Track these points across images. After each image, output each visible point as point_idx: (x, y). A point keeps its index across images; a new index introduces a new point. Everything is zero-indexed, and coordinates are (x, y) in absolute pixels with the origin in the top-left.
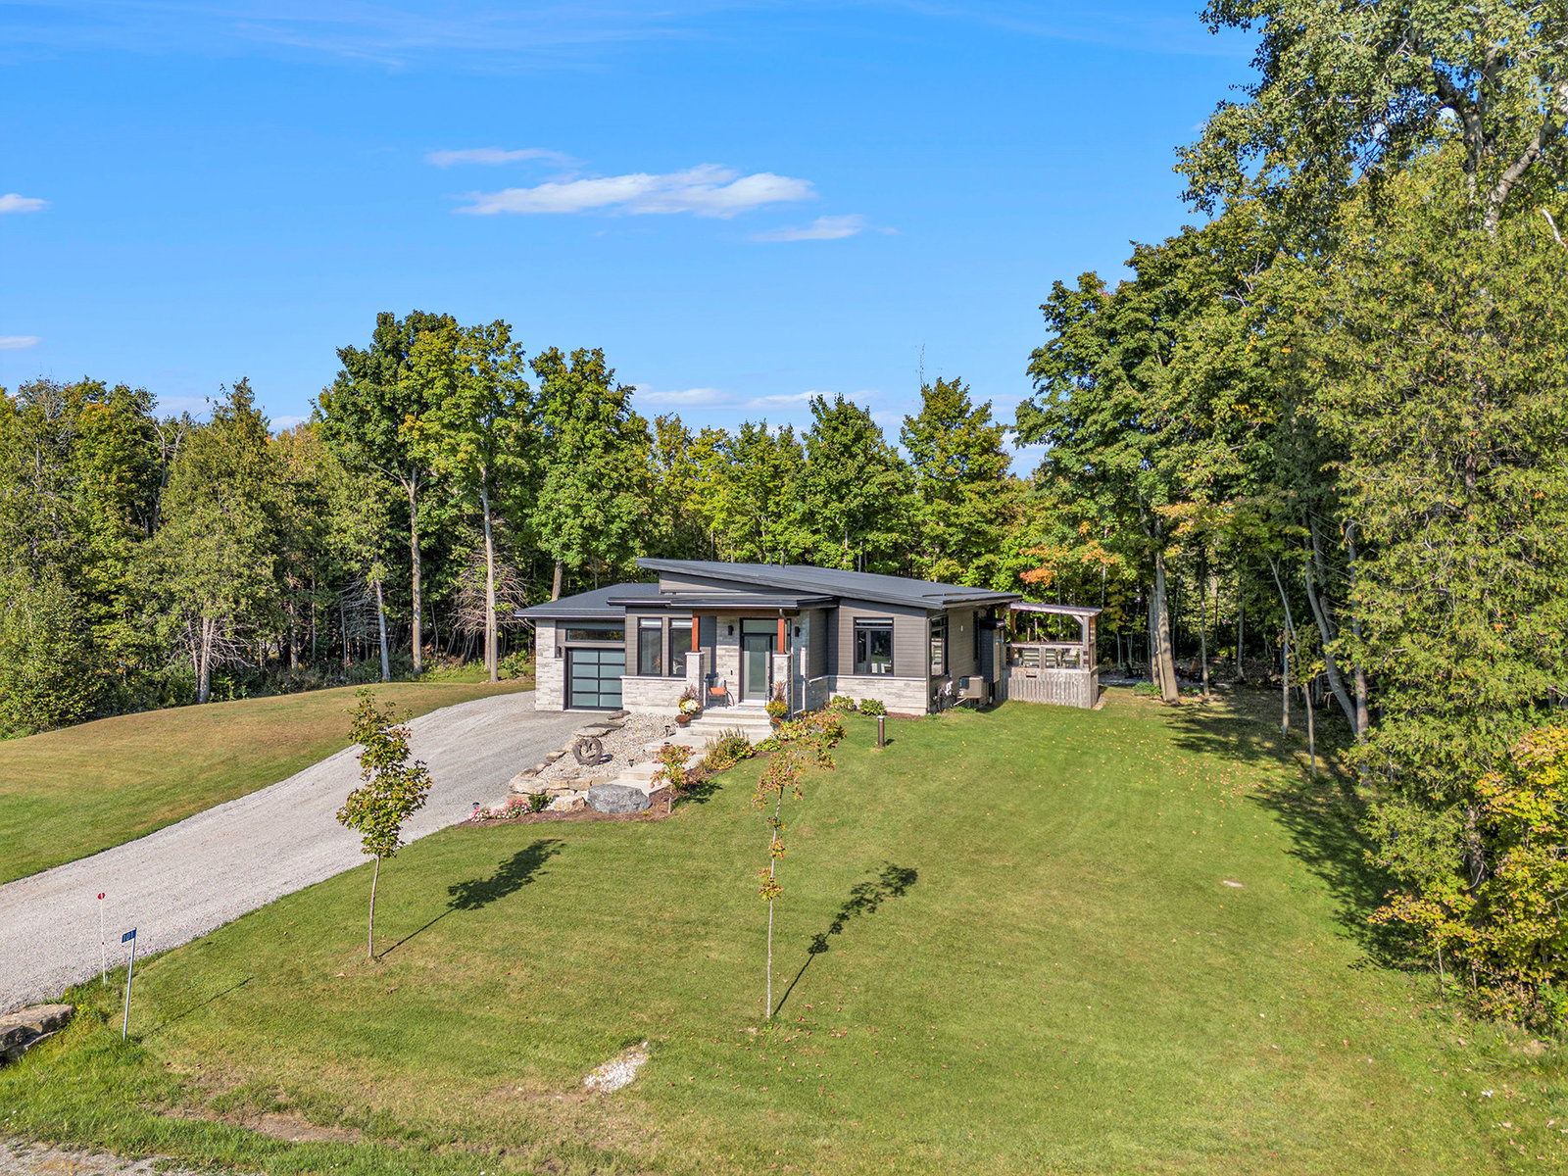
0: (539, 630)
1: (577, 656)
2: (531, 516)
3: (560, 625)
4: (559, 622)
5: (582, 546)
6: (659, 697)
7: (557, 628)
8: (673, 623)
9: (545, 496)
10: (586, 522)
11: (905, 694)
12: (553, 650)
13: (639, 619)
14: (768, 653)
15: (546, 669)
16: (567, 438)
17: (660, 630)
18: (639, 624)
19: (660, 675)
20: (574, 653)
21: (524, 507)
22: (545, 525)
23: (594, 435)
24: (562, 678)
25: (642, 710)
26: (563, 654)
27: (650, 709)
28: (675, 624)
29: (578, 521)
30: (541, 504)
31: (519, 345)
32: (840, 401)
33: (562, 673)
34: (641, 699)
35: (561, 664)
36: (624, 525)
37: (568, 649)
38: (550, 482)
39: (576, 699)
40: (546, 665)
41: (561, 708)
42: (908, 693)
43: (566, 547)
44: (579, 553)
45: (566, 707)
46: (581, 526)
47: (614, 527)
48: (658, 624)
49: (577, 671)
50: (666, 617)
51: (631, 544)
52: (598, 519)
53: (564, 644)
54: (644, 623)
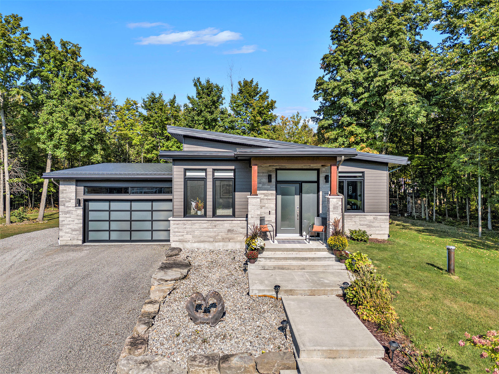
0: (61, 187)
1: (92, 206)
2: (34, 128)
3: (79, 183)
4: (78, 181)
5: (67, 146)
6: (204, 234)
7: (76, 185)
8: (216, 174)
9: (43, 116)
10: (70, 132)
11: (374, 225)
12: (73, 202)
13: (186, 170)
14: (297, 198)
15: (68, 215)
16: (57, 85)
17: (204, 179)
18: (185, 175)
19: (205, 215)
20: (90, 204)
21: (29, 123)
22: (43, 134)
23: (74, 86)
24: (81, 221)
25: (188, 246)
26: (82, 204)
27: (196, 245)
28: (217, 174)
29: (66, 131)
30: (40, 121)
31: (27, 28)
32: (208, 81)
33: (81, 218)
34: (189, 237)
35: (80, 212)
36: (92, 136)
37: (86, 201)
38: (46, 109)
39: (92, 236)
40: (68, 212)
41: (80, 242)
42: (375, 224)
43: (56, 147)
44: (65, 150)
45: (84, 241)
46: (67, 134)
47: (87, 137)
48: (202, 174)
49: (92, 215)
50: (210, 168)
51: (95, 147)
52: (78, 131)
53: (82, 197)
54: (189, 174)
